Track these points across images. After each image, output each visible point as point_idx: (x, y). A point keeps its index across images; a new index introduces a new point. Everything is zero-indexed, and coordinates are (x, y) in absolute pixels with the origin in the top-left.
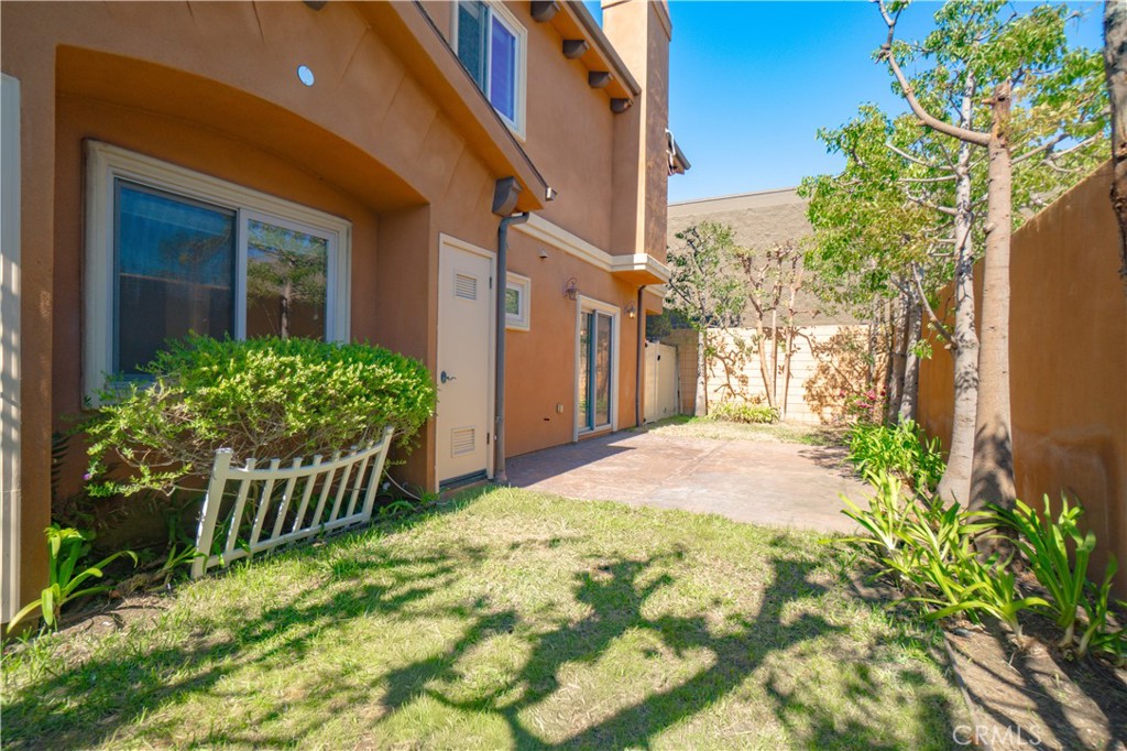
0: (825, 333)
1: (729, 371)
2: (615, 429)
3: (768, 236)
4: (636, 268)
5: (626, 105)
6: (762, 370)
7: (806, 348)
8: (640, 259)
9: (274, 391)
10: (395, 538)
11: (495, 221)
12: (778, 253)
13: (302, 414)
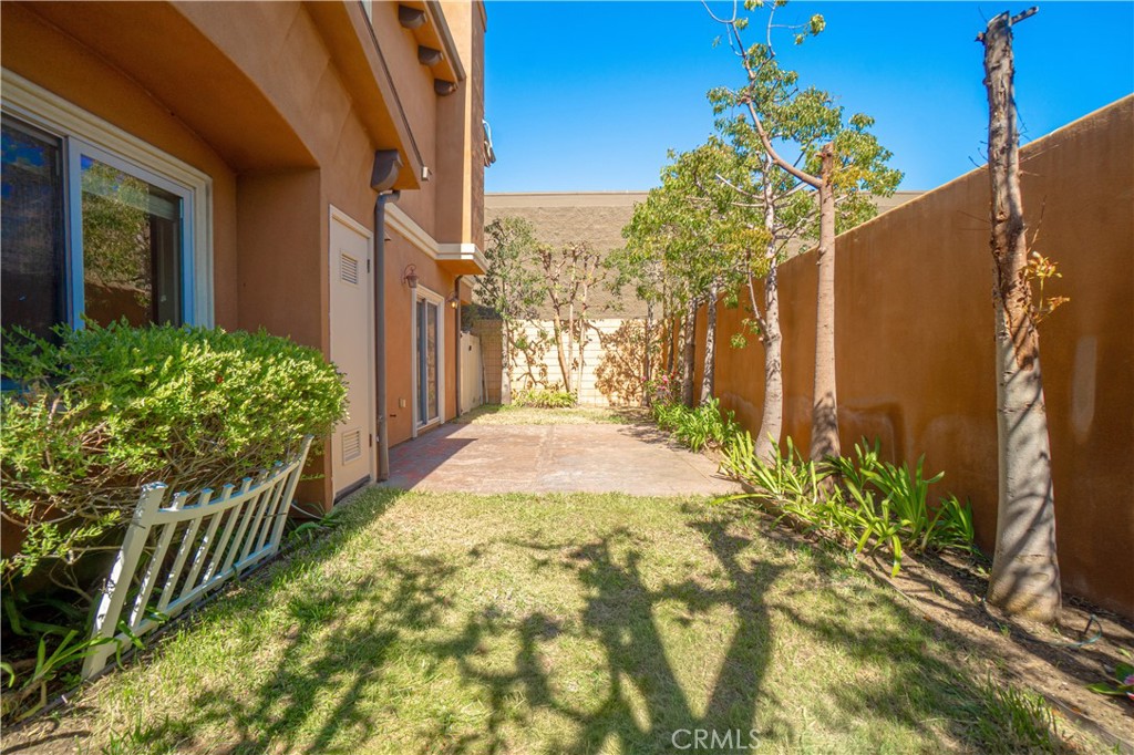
0: (611, 326)
1: (530, 362)
2: (443, 422)
3: (557, 234)
4: (464, 257)
5: (451, 89)
6: (559, 359)
7: (596, 339)
8: (467, 248)
9: (215, 397)
10: (327, 568)
11: (371, 196)
12: (574, 252)
13: (244, 426)
